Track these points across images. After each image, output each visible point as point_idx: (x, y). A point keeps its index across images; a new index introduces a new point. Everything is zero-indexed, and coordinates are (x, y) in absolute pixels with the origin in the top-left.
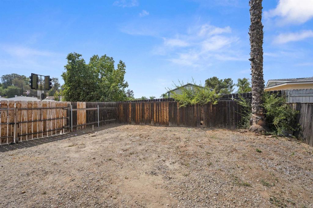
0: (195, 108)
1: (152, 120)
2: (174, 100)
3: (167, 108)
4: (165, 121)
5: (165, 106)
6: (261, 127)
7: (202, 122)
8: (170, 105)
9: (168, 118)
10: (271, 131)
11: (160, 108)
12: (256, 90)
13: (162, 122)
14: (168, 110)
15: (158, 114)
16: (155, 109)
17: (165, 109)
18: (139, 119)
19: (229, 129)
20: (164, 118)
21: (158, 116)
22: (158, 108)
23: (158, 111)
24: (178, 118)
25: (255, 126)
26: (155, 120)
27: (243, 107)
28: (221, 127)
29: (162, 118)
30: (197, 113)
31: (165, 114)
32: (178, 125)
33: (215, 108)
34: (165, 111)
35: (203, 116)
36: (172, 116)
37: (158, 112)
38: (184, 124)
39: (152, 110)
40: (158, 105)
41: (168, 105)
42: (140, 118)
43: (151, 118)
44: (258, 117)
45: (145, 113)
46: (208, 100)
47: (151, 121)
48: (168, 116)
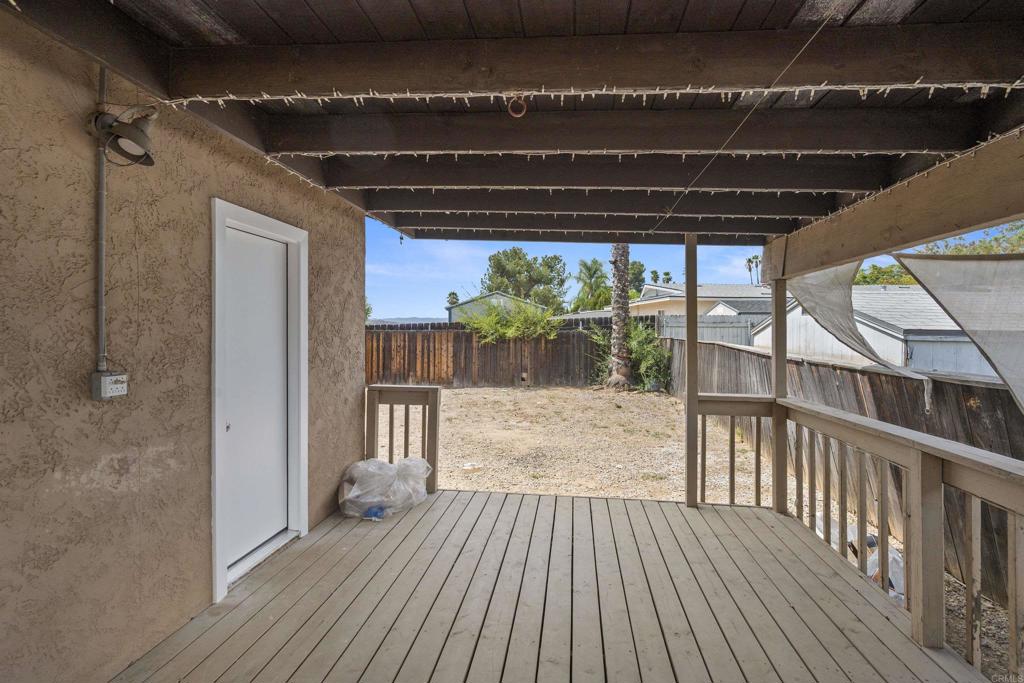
0: (512, 344)
1: (411, 373)
2: (463, 327)
3: (450, 345)
4: (444, 375)
5: (444, 342)
6: (624, 378)
7: (524, 375)
8: (457, 338)
9: (451, 370)
10: (637, 384)
11: (432, 345)
12: (617, 315)
13: (437, 377)
14: (451, 349)
15: (426, 360)
16: (419, 348)
17: (444, 347)
18: (375, 374)
19: (574, 385)
20: (441, 370)
21: (426, 365)
22: (426, 345)
23: (428, 353)
24: (475, 368)
25: (616, 377)
26: (419, 373)
27: (599, 346)
28: (560, 384)
29: (437, 369)
30: (516, 357)
31: (444, 359)
32: (475, 384)
33: (549, 346)
34: (444, 353)
35: (527, 362)
36: (460, 363)
37: (426, 355)
38: (487, 381)
39: (413, 352)
40: (426, 338)
41: (451, 338)
42: (378, 372)
43: (409, 371)
44: (620, 362)
45: (391, 359)
46: (540, 331)
47: (409, 375)
48: (451, 365)
